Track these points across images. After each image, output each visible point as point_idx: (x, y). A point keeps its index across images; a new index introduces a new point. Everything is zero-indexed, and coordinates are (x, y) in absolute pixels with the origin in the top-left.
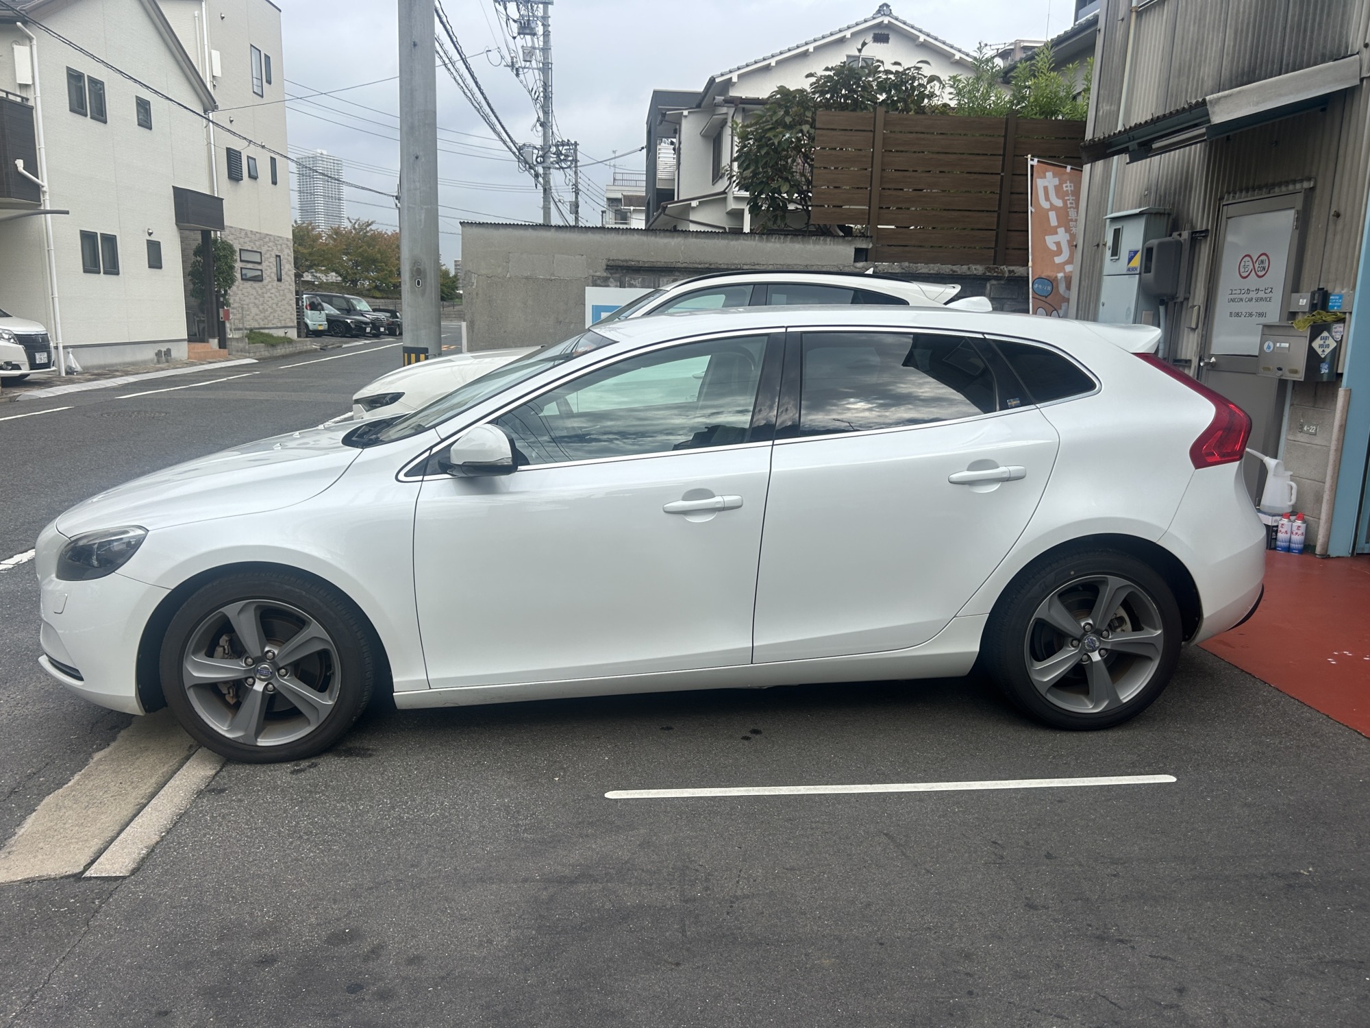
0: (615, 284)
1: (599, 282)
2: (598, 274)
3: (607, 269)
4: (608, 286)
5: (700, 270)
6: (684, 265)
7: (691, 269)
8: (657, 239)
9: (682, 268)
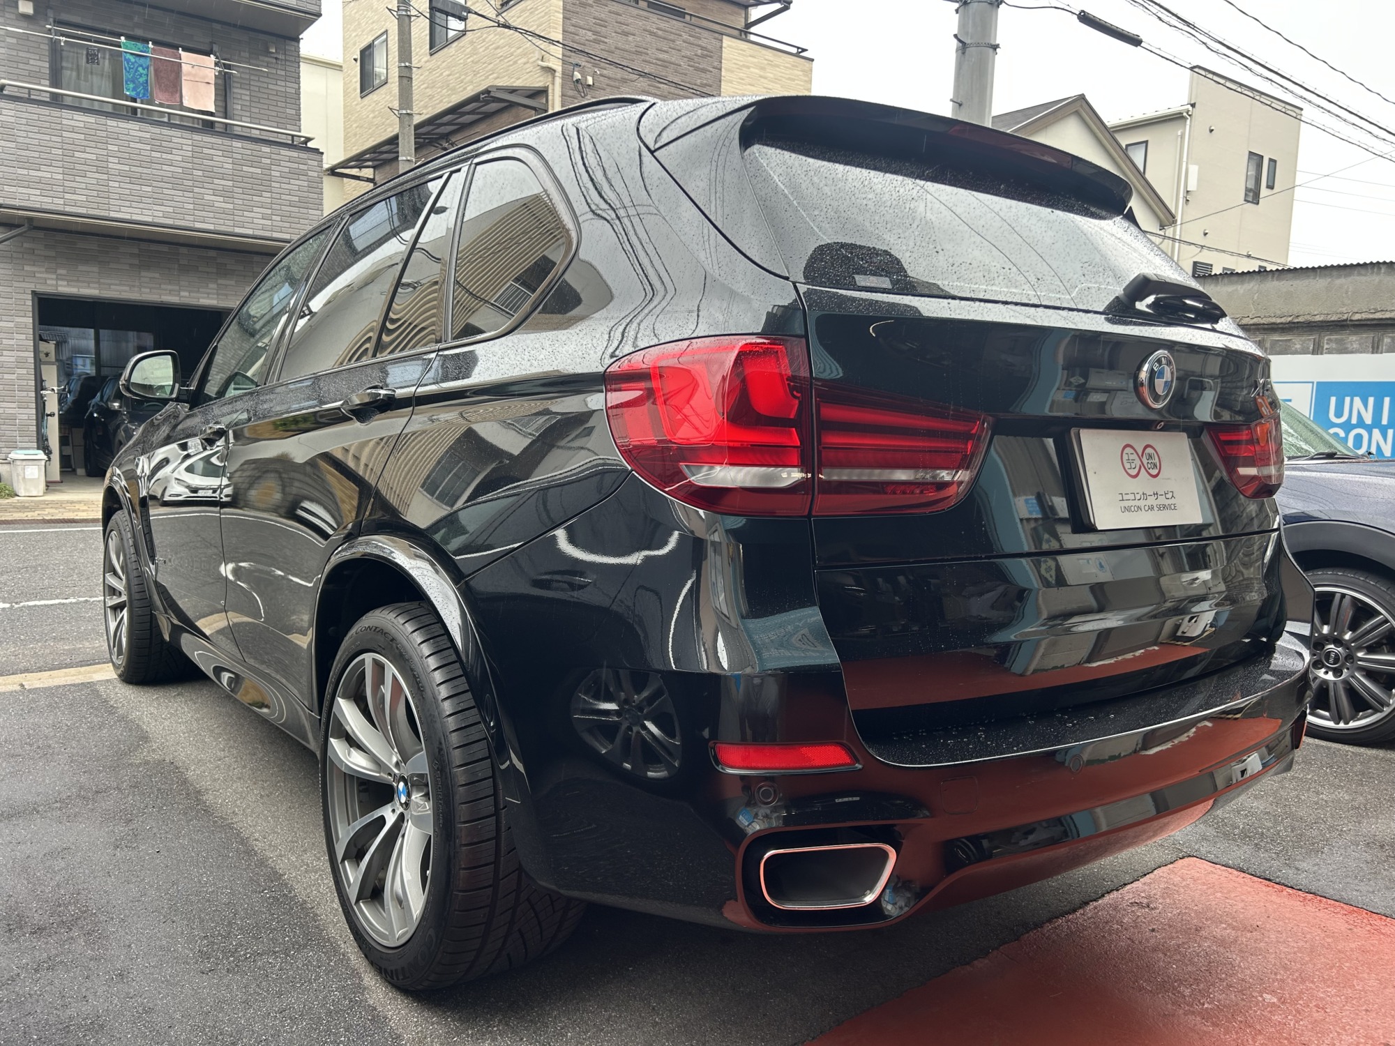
5: (1281, 326)
6: (1255, 321)
7: (1266, 326)
8: (1219, 287)
9: (1251, 325)
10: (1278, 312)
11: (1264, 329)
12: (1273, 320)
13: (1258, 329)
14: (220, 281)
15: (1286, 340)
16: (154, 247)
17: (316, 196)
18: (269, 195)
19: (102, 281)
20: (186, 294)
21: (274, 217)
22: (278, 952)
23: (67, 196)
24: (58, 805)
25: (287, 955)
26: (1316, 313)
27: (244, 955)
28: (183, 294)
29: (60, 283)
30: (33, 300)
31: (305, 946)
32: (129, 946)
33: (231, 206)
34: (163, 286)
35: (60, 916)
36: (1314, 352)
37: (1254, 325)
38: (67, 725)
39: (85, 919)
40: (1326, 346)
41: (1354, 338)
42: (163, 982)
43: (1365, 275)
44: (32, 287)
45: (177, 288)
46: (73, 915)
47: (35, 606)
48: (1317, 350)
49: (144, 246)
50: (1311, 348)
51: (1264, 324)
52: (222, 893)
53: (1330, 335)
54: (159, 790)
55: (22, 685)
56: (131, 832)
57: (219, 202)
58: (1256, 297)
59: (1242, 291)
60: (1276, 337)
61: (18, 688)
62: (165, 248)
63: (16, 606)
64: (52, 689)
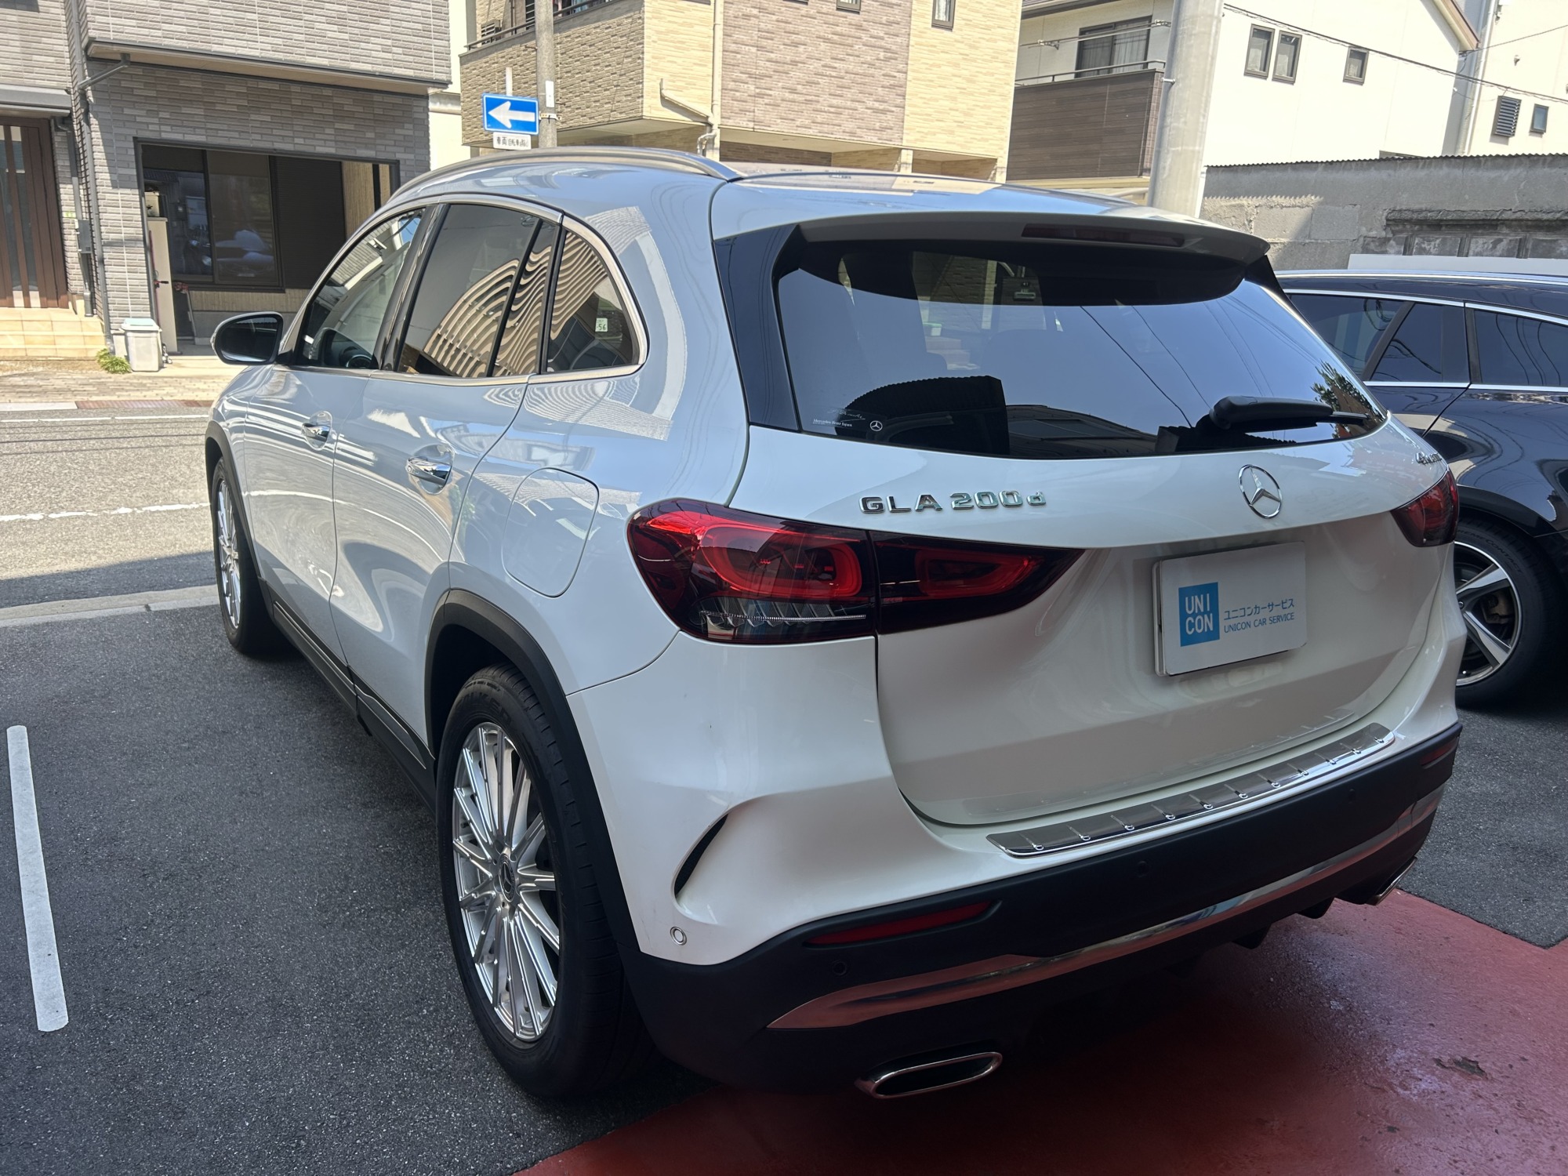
1: (1372, 246)
2: (1373, 233)
3: (1388, 225)
5: (1547, 223)
6: (1518, 215)
7: (1530, 223)
8: (1480, 172)
9: (1512, 220)
10: (1547, 207)
11: (1528, 227)
12: (1539, 216)
13: (1520, 227)
14: (337, 126)
15: (1551, 241)
16: (263, 85)
17: (442, 23)
18: (388, 22)
19: (209, 126)
20: (301, 141)
21: (395, 50)
22: (390, 909)
23: (166, 26)
24: (186, 745)
25: (398, 912)
27: (360, 910)
28: (297, 140)
29: (163, 128)
30: (136, 148)
31: (415, 904)
32: (255, 895)
33: (346, 36)
34: (275, 132)
35: (190, 863)
37: (1515, 220)
38: (193, 656)
39: (214, 866)
42: (284, 933)
44: (134, 133)
45: (290, 134)
46: (202, 862)
47: (158, 511)
49: (251, 83)
51: (1527, 220)
52: (340, 847)
54: (282, 732)
55: (147, 607)
56: (255, 777)
57: (333, 32)
59: (1506, 178)
60: (1541, 236)
61: (144, 610)
62: (276, 86)
63: (139, 512)
64: (177, 612)
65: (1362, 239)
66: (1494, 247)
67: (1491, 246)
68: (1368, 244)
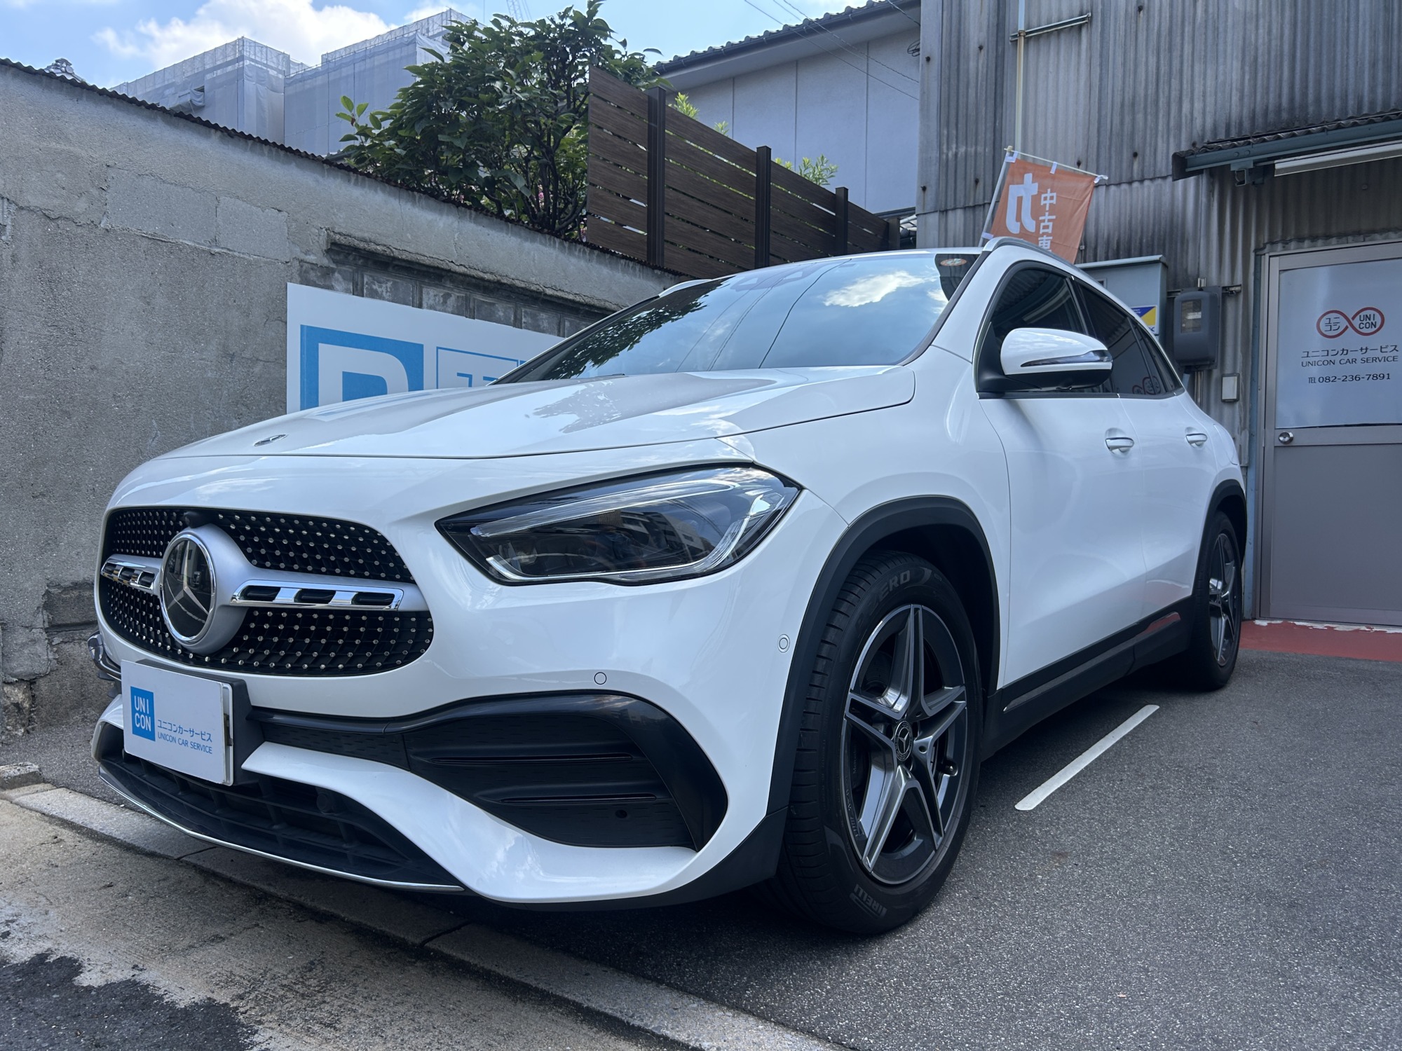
0: (344, 285)
1: (312, 276)
2: (311, 258)
3: (328, 251)
4: (330, 288)
5: (486, 284)
6: (462, 270)
7: (472, 280)
10: (481, 266)
11: (469, 284)
12: (481, 274)
13: (462, 282)
15: (489, 303)
26: (513, 276)
36: (514, 326)
40: (524, 320)
41: (543, 315)
43: (546, 246)
48: (517, 323)
50: (512, 319)
51: (474, 277)
53: (524, 306)
58: (456, 239)
59: (441, 225)
60: (480, 297)
65: (297, 263)
66: (445, 302)
67: (442, 301)
68: (306, 272)
